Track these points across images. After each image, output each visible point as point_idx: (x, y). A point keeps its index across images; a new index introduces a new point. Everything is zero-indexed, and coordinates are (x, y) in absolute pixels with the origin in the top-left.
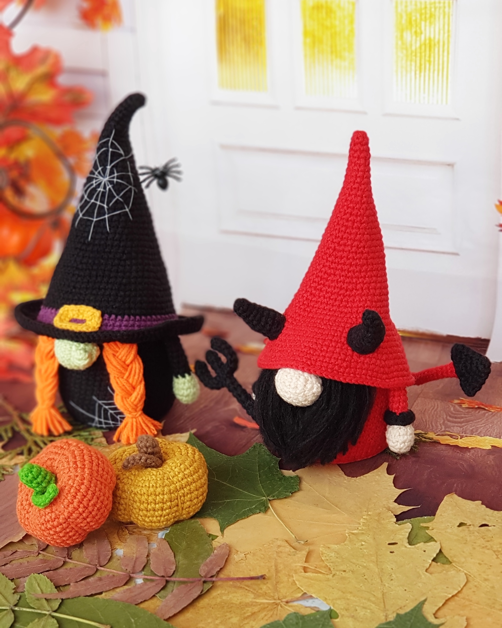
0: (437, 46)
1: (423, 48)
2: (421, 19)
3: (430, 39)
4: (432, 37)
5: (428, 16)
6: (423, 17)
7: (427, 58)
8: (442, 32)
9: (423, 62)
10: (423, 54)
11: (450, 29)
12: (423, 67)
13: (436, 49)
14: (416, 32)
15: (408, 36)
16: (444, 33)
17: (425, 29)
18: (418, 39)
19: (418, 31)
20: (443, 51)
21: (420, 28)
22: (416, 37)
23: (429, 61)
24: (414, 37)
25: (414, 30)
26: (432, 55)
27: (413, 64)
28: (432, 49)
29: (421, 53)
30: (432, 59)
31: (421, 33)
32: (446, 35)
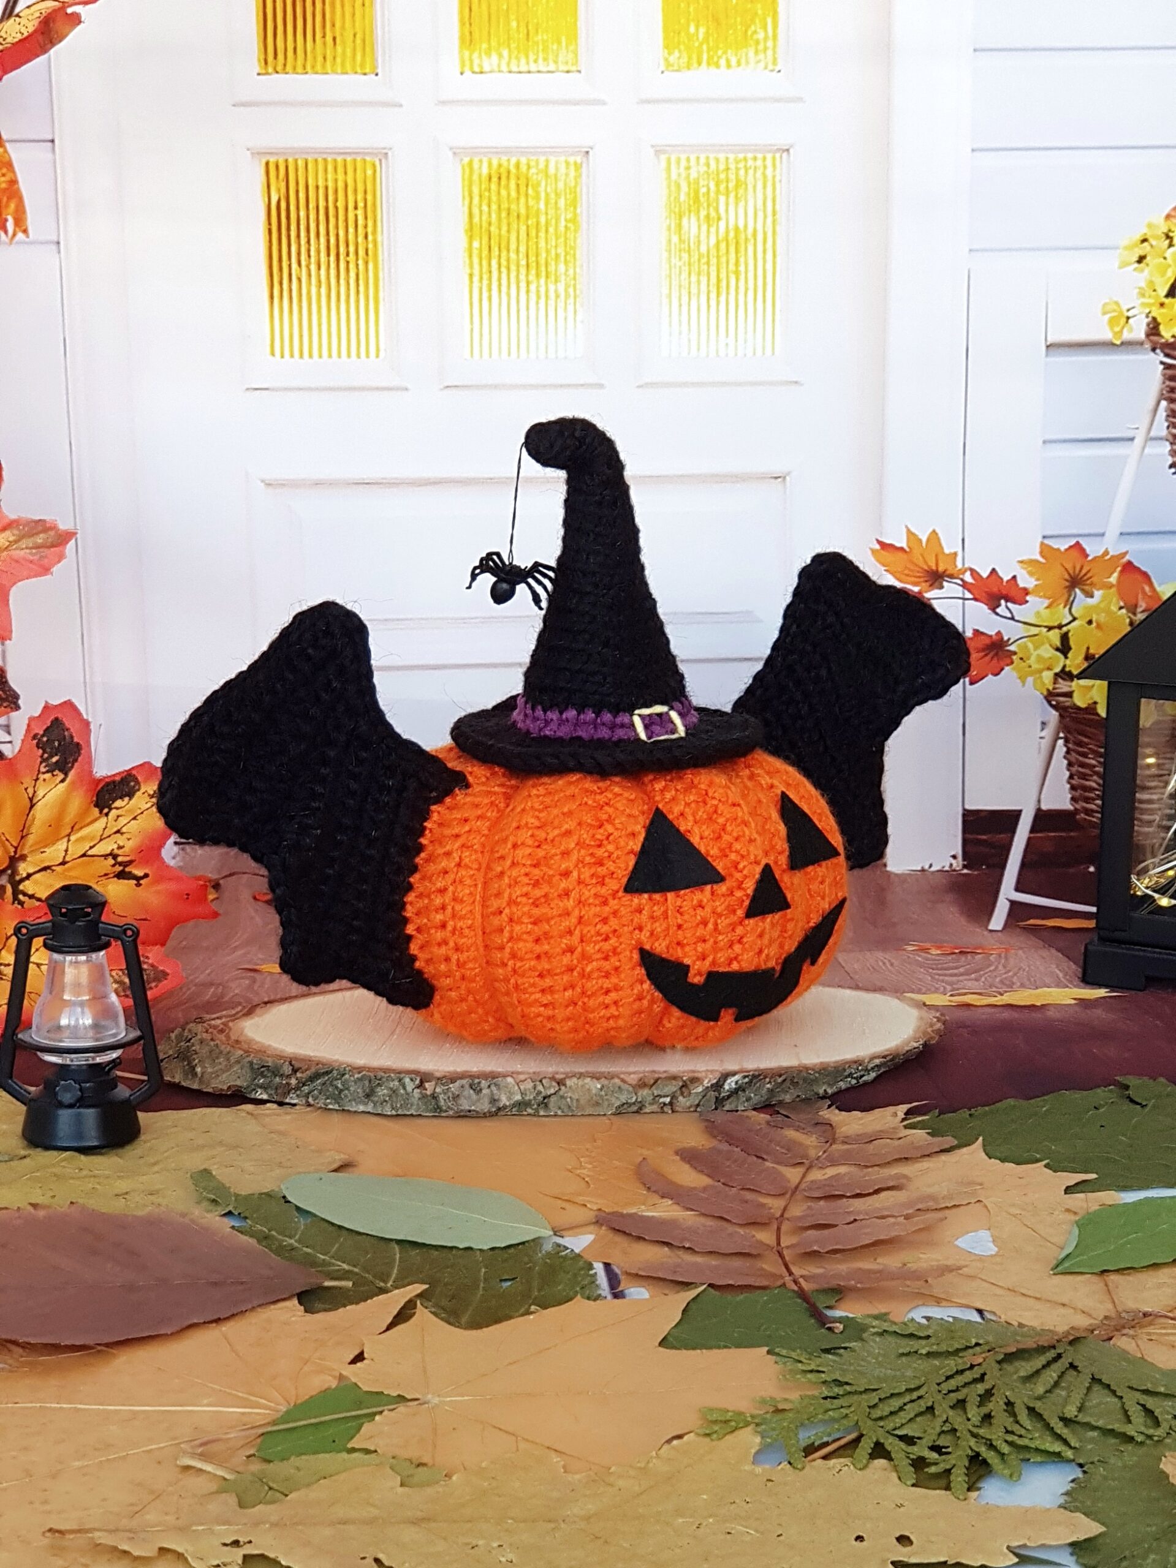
0: (752, 241)
1: (723, 246)
2: (718, 192)
3: (737, 229)
4: (741, 225)
5: (731, 185)
6: (723, 187)
7: (732, 267)
8: (760, 214)
9: (723, 275)
10: (724, 259)
11: (778, 207)
12: (724, 284)
13: (751, 248)
14: (708, 216)
15: (692, 226)
16: (765, 217)
17: (727, 211)
18: (713, 230)
19: (713, 214)
20: (765, 251)
21: (717, 210)
22: (709, 226)
23: (737, 273)
24: (704, 228)
25: (703, 213)
26: (742, 260)
27: (704, 279)
28: (742, 249)
29: (718, 257)
30: (742, 268)
31: (719, 219)
32: (769, 220)
